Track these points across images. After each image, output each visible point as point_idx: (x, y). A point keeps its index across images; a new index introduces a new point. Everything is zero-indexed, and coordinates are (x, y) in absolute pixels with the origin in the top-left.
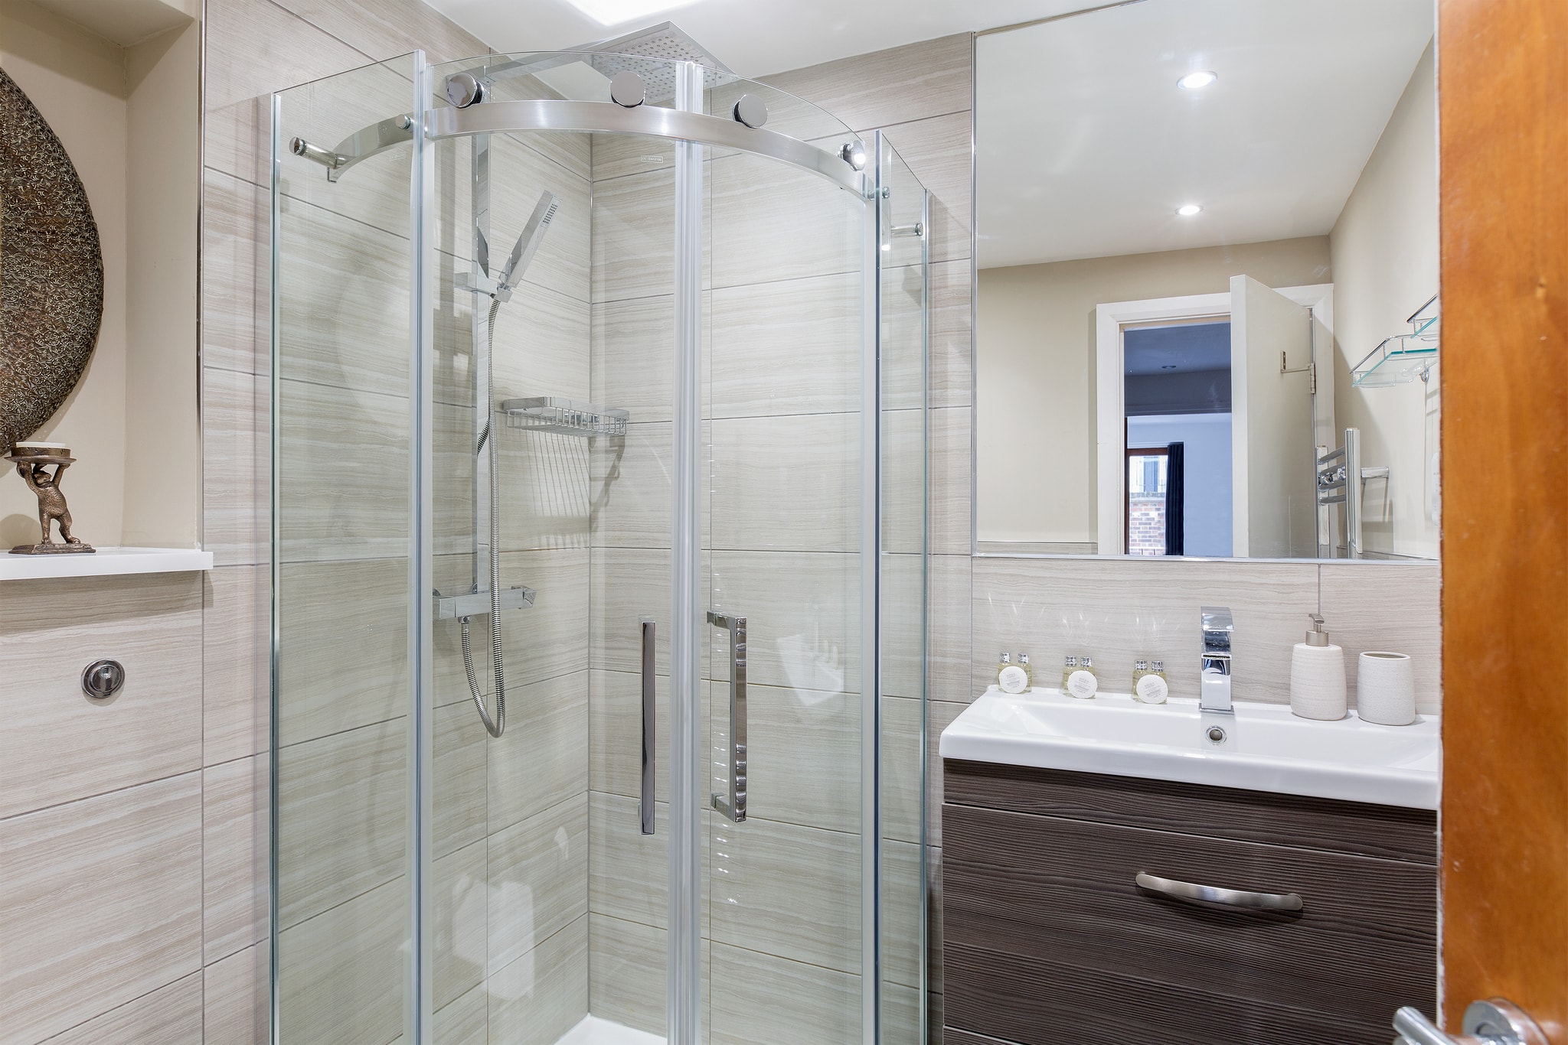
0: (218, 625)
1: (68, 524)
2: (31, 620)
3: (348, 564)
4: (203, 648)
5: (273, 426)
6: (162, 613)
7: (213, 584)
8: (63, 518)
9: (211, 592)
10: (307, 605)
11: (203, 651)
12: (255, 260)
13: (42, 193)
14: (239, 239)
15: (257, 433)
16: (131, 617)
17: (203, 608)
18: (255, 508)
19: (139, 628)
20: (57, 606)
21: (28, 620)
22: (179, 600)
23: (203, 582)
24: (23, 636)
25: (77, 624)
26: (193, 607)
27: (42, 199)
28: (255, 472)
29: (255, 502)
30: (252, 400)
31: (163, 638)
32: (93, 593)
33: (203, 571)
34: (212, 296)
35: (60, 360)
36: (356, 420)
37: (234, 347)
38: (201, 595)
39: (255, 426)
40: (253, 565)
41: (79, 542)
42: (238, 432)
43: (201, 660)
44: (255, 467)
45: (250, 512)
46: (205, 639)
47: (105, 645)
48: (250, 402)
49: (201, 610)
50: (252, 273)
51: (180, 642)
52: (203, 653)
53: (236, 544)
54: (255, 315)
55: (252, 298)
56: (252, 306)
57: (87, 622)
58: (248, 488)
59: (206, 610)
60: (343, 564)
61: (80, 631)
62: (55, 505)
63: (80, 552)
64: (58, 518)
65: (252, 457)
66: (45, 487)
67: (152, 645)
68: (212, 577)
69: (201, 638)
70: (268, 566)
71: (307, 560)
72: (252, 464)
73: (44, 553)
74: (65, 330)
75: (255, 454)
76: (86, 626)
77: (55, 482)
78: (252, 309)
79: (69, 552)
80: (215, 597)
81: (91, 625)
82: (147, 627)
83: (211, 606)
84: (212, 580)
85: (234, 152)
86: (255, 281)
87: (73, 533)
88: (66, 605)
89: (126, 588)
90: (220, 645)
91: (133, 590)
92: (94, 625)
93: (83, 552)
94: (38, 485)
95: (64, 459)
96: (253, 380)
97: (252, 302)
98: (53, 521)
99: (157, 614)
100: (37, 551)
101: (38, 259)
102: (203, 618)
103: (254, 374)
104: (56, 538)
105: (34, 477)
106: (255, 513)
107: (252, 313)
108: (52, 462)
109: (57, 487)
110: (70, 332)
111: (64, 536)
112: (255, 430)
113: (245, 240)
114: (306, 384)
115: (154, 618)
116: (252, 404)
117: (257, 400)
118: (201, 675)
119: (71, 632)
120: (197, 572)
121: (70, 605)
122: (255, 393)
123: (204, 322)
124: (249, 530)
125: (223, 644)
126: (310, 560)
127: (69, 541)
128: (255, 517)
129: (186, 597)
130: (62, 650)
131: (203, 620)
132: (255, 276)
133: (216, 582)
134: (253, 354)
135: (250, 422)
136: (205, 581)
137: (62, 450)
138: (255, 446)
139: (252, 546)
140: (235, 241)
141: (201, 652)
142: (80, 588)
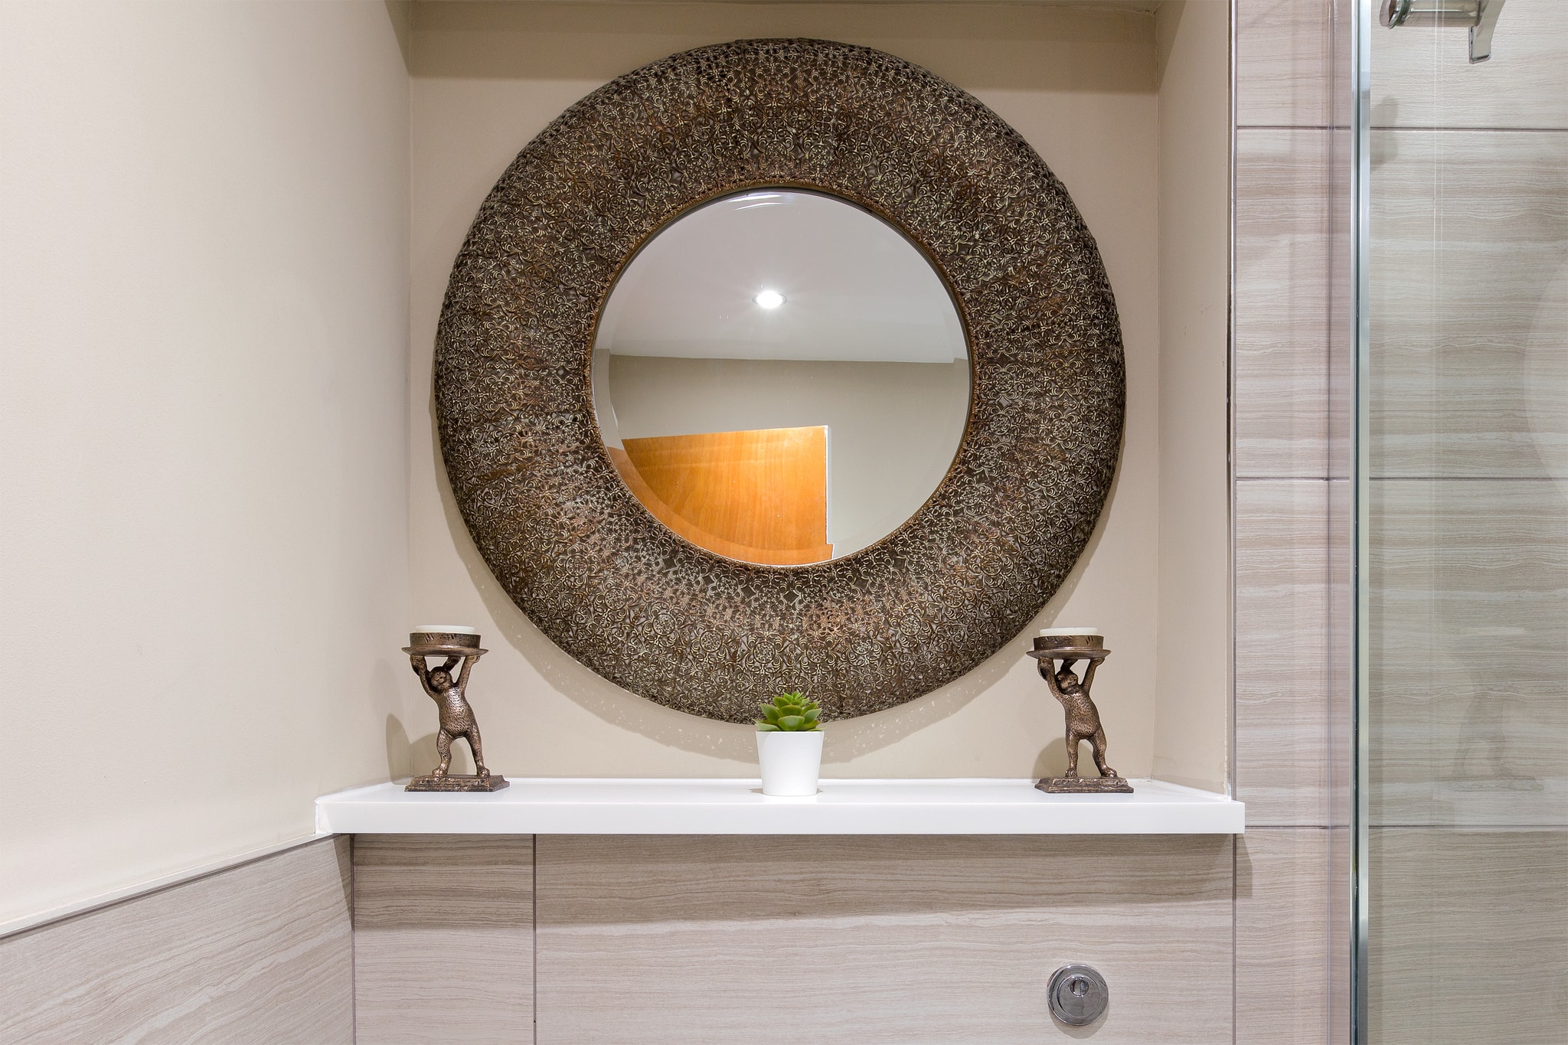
0: (1261, 930)
1: (1102, 747)
2: (981, 893)
3: (1527, 834)
4: (1234, 966)
5: (1357, 569)
6: (1165, 901)
7: (1251, 858)
8: (1095, 736)
9: (1249, 870)
10: (1435, 909)
11: (1234, 972)
12: (1330, 268)
13: (1034, 268)
14: (1299, 238)
15: (1332, 586)
16: (1119, 902)
17: (1234, 898)
18: (1329, 724)
19: (1130, 921)
20: (1016, 875)
21: (978, 893)
22: (1194, 881)
23: (1235, 854)
24: (971, 916)
25: (1043, 904)
26: (1217, 894)
27: (1035, 276)
28: (1329, 657)
29: (1330, 711)
30: (1323, 526)
31: (1169, 942)
32: (1064, 859)
33: (1235, 835)
34: (1251, 353)
35: (1058, 505)
36: (1548, 541)
37: (1290, 436)
38: (1231, 875)
39: (1329, 573)
40: (1325, 827)
41: (1115, 776)
42: (1299, 588)
43: (1231, 987)
44: (1329, 647)
45: (1319, 731)
46: (1237, 953)
47: (1081, 942)
48: (1320, 529)
49: (1231, 901)
50: (1324, 293)
51: (1195, 951)
52: (1234, 977)
53: (1293, 787)
54: (1329, 369)
55: (1323, 339)
56: (1324, 354)
57: (1054, 904)
58: (1318, 687)
59: (1239, 902)
60: (1516, 835)
61: (1046, 916)
62: (1082, 720)
63: (1112, 792)
64: (1090, 737)
65: (1324, 631)
66: (1070, 693)
67: (1151, 952)
68: (1250, 846)
69: (1230, 950)
70: (1346, 830)
71: (1434, 822)
72: (1324, 642)
73: (1064, 792)
74: (1064, 461)
75: (1329, 625)
76: (1053, 909)
77: (1084, 688)
78: (1324, 359)
79: (1097, 792)
80: (1256, 881)
81: (1060, 909)
82: (1143, 921)
83: (1248, 894)
84: (1249, 851)
85: (1289, 83)
86: (1329, 308)
87: (1110, 761)
88: (1026, 876)
89: (1112, 855)
90: (1264, 965)
91: (1122, 858)
92: (1065, 909)
93: (1116, 792)
94: (1063, 691)
95: (1095, 649)
96: (1326, 489)
97: (1323, 347)
98: (1085, 742)
99: (1158, 901)
100: (1055, 788)
101: (1031, 365)
102: (1234, 915)
103: (1328, 479)
104: (1087, 768)
105: (1057, 680)
106: (1329, 732)
107: (1324, 367)
108: (1083, 656)
109: (1086, 694)
110: (1070, 462)
111: (1098, 764)
112: (1329, 581)
113: (1311, 237)
114: (1434, 482)
115: (1154, 908)
116: (1324, 533)
117: (1334, 526)
118: (1231, 1013)
119: (1033, 916)
120: (1225, 836)
121: (1032, 876)
122: (1329, 513)
123: (1238, 400)
124: (1317, 764)
125: (1268, 965)
126: (1441, 823)
127: (1104, 774)
128: (1330, 740)
129: (1205, 877)
130: (1021, 942)
131: (1234, 920)
132: (1330, 298)
133: (1257, 853)
134: (1326, 442)
135: (1320, 567)
136: (1238, 851)
137: (1089, 637)
138: (1329, 609)
139: (1325, 792)
140: (1292, 244)
141: (1231, 974)
142: (1045, 850)
